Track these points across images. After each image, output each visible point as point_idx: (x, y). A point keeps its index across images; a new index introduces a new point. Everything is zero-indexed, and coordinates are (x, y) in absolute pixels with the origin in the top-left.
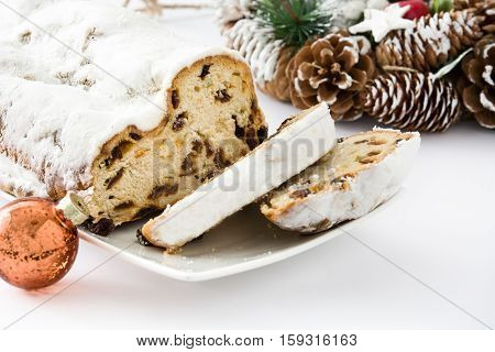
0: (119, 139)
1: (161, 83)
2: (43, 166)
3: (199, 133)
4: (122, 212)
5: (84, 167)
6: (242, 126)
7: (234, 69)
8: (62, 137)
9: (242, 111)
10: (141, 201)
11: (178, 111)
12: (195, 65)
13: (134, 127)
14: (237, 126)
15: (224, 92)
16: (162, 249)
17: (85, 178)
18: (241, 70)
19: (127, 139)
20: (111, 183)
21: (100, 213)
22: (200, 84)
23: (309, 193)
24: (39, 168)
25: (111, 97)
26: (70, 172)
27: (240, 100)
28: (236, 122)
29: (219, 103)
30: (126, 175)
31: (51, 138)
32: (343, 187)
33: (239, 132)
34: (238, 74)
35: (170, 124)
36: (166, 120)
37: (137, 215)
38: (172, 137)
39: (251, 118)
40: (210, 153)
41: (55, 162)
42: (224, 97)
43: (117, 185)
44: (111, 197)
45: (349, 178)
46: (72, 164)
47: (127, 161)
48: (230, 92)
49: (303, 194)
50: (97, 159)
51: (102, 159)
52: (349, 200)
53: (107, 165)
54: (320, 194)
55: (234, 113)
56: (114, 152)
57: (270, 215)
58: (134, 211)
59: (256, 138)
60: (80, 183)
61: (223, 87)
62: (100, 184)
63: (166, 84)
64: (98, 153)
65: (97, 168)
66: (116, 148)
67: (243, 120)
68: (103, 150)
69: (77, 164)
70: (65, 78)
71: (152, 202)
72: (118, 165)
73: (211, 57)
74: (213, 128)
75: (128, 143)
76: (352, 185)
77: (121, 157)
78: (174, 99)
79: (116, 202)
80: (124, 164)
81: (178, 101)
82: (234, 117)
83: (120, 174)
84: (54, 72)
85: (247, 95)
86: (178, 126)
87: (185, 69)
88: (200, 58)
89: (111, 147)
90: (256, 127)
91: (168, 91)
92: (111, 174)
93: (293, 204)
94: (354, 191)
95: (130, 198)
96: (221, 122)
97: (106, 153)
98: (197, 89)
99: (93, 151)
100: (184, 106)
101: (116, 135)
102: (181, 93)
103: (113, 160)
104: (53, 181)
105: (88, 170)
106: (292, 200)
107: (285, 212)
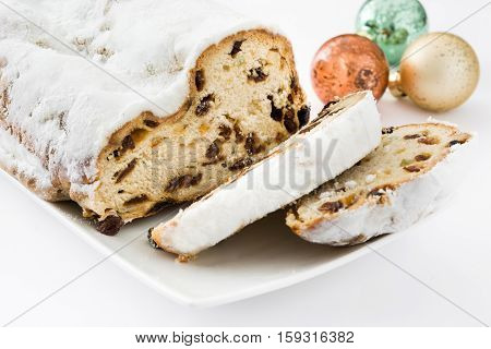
0: (131, 127)
1: (184, 61)
2: (47, 152)
3: (227, 116)
4: (134, 207)
5: (89, 159)
6: (279, 107)
7: (271, 44)
8: (68, 120)
9: (280, 90)
10: (157, 195)
11: (203, 94)
12: (224, 41)
13: (149, 113)
14: (274, 108)
15: (259, 71)
16: (174, 255)
17: (91, 172)
18: (280, 45)
19: (141, 127)
20: (120, 176)
21: (107, 210)
22: (230, 62)
23: (341, 206)
24: (42, 153)
25: (129, 73)
26: (74, 164)
27: (278, 79)
28: (272, 103)
29: (253, 82)
30: (139, 167)
31: (57, 120)
32: (381, 201)
33: (276, 114)
34: (276, 50)
35: (193, 108)
36: (188, 104)
37: (151, 210)
38: (195, 122)
39: (290, 98)
40: (240, 138)
41: (60, 148)
42: (259, 76)
43: (128, 178)
44: (121, 192)
45: (389, 191)
46: (76, 155)
47: (141, 151)
48: (265, 70)
49: (333, 208)
50: (105, 150)
51: (111, 150)
52: (388, 215)
53: (116, 156)
54: (353, 209)
55: (270, 93)
56: (125, 141)
57: (295, 229)
58: (148, 205)
59: (296, 119)
60: (84, 177)
61: (258, 65)
62: (108, 178)
63: (189, 63)
64: (106, 143)
65: (103, 161)
66: (127, 137)
67: (281, 101)
68: (112, 140)
69: (82, 155)
70: (82, 45)
71: (169, 195)
72: (129, 156)
73: (243, 32)
74: (245, 111)
75: (143, 130)
76: (392, 199)
77: (133, 147)
78: (198, 80)
79: (126, 197)
80: (136, 155)
81: (203, 82)
82: (270, 97)
83: (131, 166)
84: (69, 37)
85: (287, 73)
86: (203, 110)
87: (212, 47)
88: (231, 34)
89: (122, 136)
90: (296, 107)
91: (192, 71)
92: (122, 166)
93: (321, 220)
94: (393, 205)
95: (143, 192)
96: (255, 103)
97: (116, 144)
98: (226, 68)
99: (100, 142)
100: (209, 88)
101: (127, 124)
102: (206, 74)
103: (124, 151)
104: (57, 170)
105: (93, 162)
106: (321, 215)
107: (312, 227)
